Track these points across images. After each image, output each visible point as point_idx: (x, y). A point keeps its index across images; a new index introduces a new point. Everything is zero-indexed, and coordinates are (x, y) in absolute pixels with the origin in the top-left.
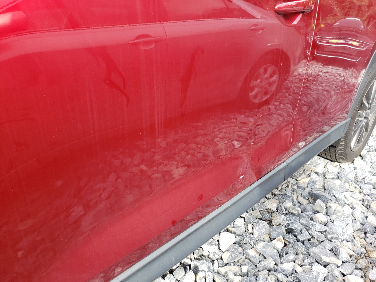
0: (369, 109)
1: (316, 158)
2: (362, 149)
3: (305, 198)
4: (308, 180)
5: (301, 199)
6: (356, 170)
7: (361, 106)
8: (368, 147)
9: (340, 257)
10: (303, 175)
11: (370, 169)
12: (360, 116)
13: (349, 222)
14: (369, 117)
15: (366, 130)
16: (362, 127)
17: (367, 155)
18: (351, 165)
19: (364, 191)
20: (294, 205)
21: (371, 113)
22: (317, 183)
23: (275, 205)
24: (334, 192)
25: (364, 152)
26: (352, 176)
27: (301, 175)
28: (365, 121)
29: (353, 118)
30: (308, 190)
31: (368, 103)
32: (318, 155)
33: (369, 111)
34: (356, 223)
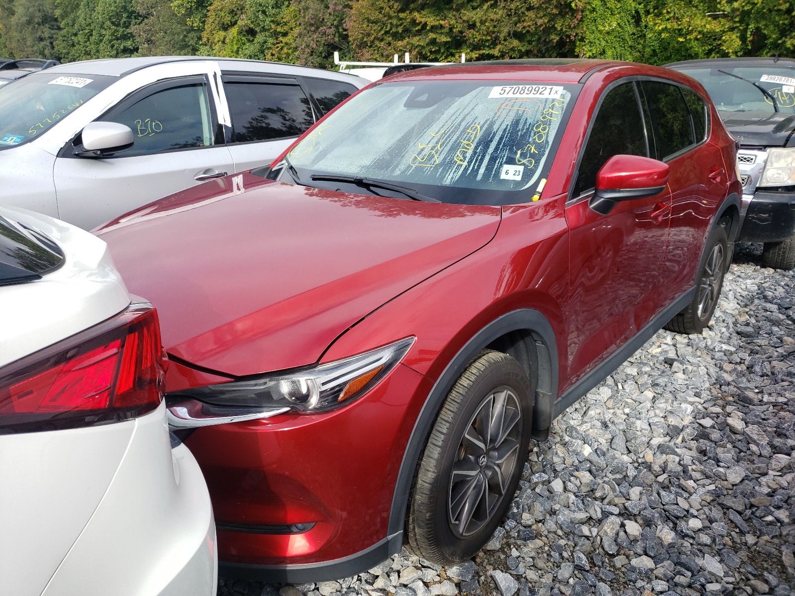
0: (712, 276)
1: (661, 331)
2: (709, 319)
3: (661, 364)
4: (659, 350)
5: (657, 365)
6: (705, 340)
7: (705, 274)
8: (715, 318)
9: (702, 397)
10: (654, 346)
11: (720, 339)
12: (705, 284)
13: (705, 379)
14: (713, 285)
15: (712, 299)
16: (707, 295)
17: (715, 325)
18: (700, 336)
19: (716, 357)
20: (653, 369)
21: (715, 280)
22: (670, 352)
23: (636, 370)
24: (687, 357)
25: (712, 322)
26: (702, 345)
27: (651, 346)
28: (710, 288)
29: (699, 285)
30: (662, 358)
31: (711, 270)
32: (663, 328)
33: (713, 278)
34: (711, 378)
